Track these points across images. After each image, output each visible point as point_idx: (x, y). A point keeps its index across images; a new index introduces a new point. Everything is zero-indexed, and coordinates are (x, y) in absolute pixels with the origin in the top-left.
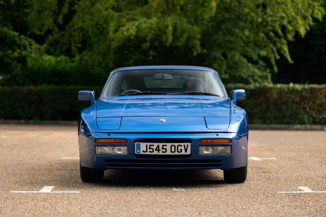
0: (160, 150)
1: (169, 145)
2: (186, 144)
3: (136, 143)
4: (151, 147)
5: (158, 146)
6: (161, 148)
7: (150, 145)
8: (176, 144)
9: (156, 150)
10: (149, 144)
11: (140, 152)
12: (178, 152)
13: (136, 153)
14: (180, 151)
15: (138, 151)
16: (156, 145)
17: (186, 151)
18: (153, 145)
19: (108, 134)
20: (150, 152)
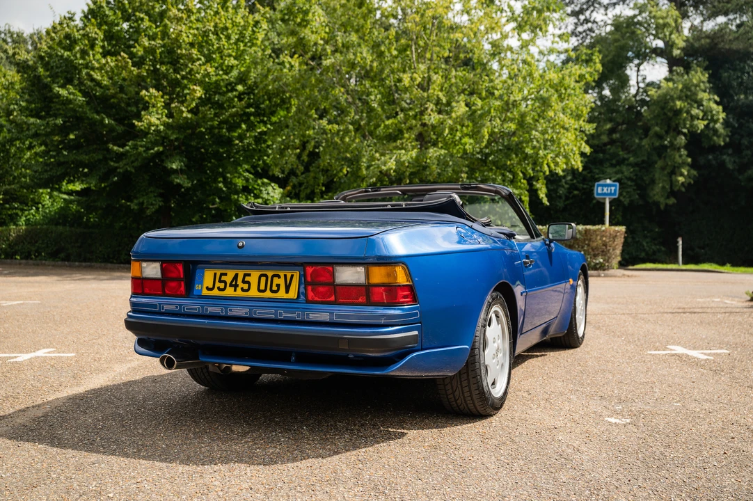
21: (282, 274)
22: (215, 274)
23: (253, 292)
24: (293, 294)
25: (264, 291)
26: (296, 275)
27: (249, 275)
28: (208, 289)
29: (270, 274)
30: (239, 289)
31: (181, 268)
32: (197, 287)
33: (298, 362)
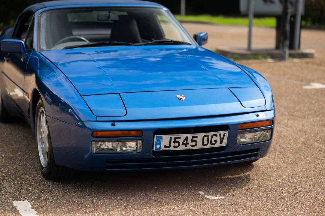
0: (188, 144)
1: (201, 136)
2: (222, 133)
3: (156, 136)
4: (177, 140)
5: (186, 139)
6: (189, 140)
7: (176, 138)
8: (210, 134)
9: (183, 143)
10: (173, 136)
11: (160, 148)
12: (212, 144)
13: (154, 149)
14: (214, 142)
15: (158, 146)
16: (183, 137)
17: (221, 143)
18: (180, 138)
19: (112, 123)
20: (174, 147)
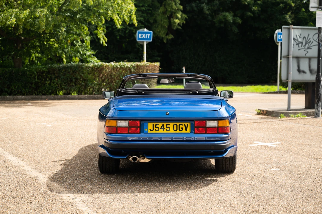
21: (183, 124)
22: (153, 125)
23: (172, 131)
24: (189, 131)
25: (177, 130)
26: (189, 124)
27: (169, 125)
28: (150, 130)
29: (178, 124)
30: (165, 130)
31: (138, 122)
32: (146, 130)
33: (187, 155)
